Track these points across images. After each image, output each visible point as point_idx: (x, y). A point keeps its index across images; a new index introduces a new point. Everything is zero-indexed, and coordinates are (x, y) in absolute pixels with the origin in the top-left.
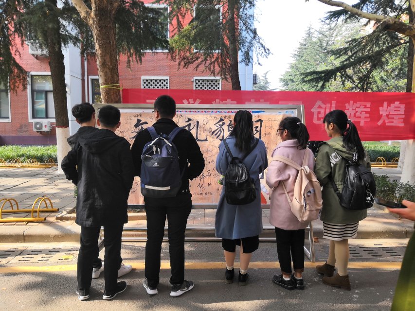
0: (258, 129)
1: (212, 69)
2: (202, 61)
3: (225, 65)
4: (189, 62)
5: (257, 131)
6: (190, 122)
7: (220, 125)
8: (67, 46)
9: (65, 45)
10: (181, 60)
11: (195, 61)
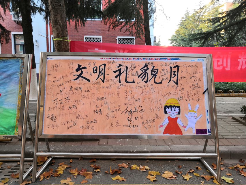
0: (176, 73)
1: (131, 31)
2: (125, 25)
3: (139, 28)
4: (115, 26)
5: (175, 75)
6: (121, 67)
7: (144, 70)
8: (35, 14)
9: (34, 13)
10: (111, 25)
11: (119, 25)
